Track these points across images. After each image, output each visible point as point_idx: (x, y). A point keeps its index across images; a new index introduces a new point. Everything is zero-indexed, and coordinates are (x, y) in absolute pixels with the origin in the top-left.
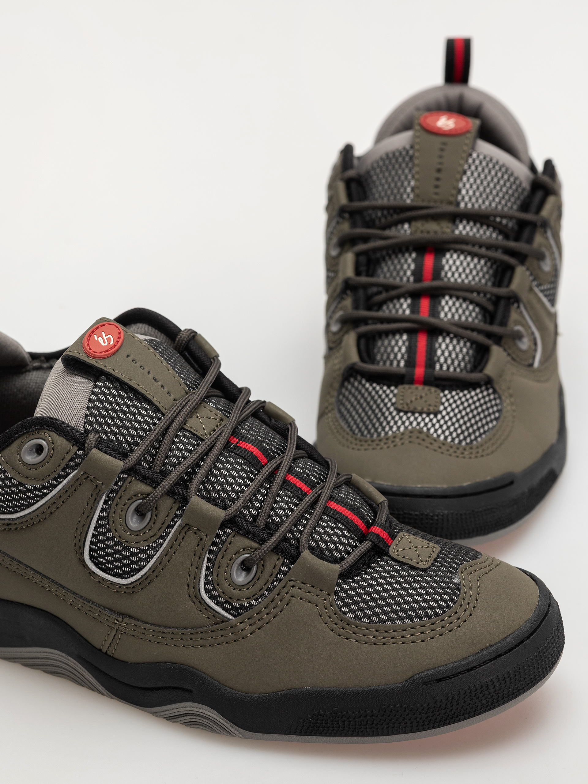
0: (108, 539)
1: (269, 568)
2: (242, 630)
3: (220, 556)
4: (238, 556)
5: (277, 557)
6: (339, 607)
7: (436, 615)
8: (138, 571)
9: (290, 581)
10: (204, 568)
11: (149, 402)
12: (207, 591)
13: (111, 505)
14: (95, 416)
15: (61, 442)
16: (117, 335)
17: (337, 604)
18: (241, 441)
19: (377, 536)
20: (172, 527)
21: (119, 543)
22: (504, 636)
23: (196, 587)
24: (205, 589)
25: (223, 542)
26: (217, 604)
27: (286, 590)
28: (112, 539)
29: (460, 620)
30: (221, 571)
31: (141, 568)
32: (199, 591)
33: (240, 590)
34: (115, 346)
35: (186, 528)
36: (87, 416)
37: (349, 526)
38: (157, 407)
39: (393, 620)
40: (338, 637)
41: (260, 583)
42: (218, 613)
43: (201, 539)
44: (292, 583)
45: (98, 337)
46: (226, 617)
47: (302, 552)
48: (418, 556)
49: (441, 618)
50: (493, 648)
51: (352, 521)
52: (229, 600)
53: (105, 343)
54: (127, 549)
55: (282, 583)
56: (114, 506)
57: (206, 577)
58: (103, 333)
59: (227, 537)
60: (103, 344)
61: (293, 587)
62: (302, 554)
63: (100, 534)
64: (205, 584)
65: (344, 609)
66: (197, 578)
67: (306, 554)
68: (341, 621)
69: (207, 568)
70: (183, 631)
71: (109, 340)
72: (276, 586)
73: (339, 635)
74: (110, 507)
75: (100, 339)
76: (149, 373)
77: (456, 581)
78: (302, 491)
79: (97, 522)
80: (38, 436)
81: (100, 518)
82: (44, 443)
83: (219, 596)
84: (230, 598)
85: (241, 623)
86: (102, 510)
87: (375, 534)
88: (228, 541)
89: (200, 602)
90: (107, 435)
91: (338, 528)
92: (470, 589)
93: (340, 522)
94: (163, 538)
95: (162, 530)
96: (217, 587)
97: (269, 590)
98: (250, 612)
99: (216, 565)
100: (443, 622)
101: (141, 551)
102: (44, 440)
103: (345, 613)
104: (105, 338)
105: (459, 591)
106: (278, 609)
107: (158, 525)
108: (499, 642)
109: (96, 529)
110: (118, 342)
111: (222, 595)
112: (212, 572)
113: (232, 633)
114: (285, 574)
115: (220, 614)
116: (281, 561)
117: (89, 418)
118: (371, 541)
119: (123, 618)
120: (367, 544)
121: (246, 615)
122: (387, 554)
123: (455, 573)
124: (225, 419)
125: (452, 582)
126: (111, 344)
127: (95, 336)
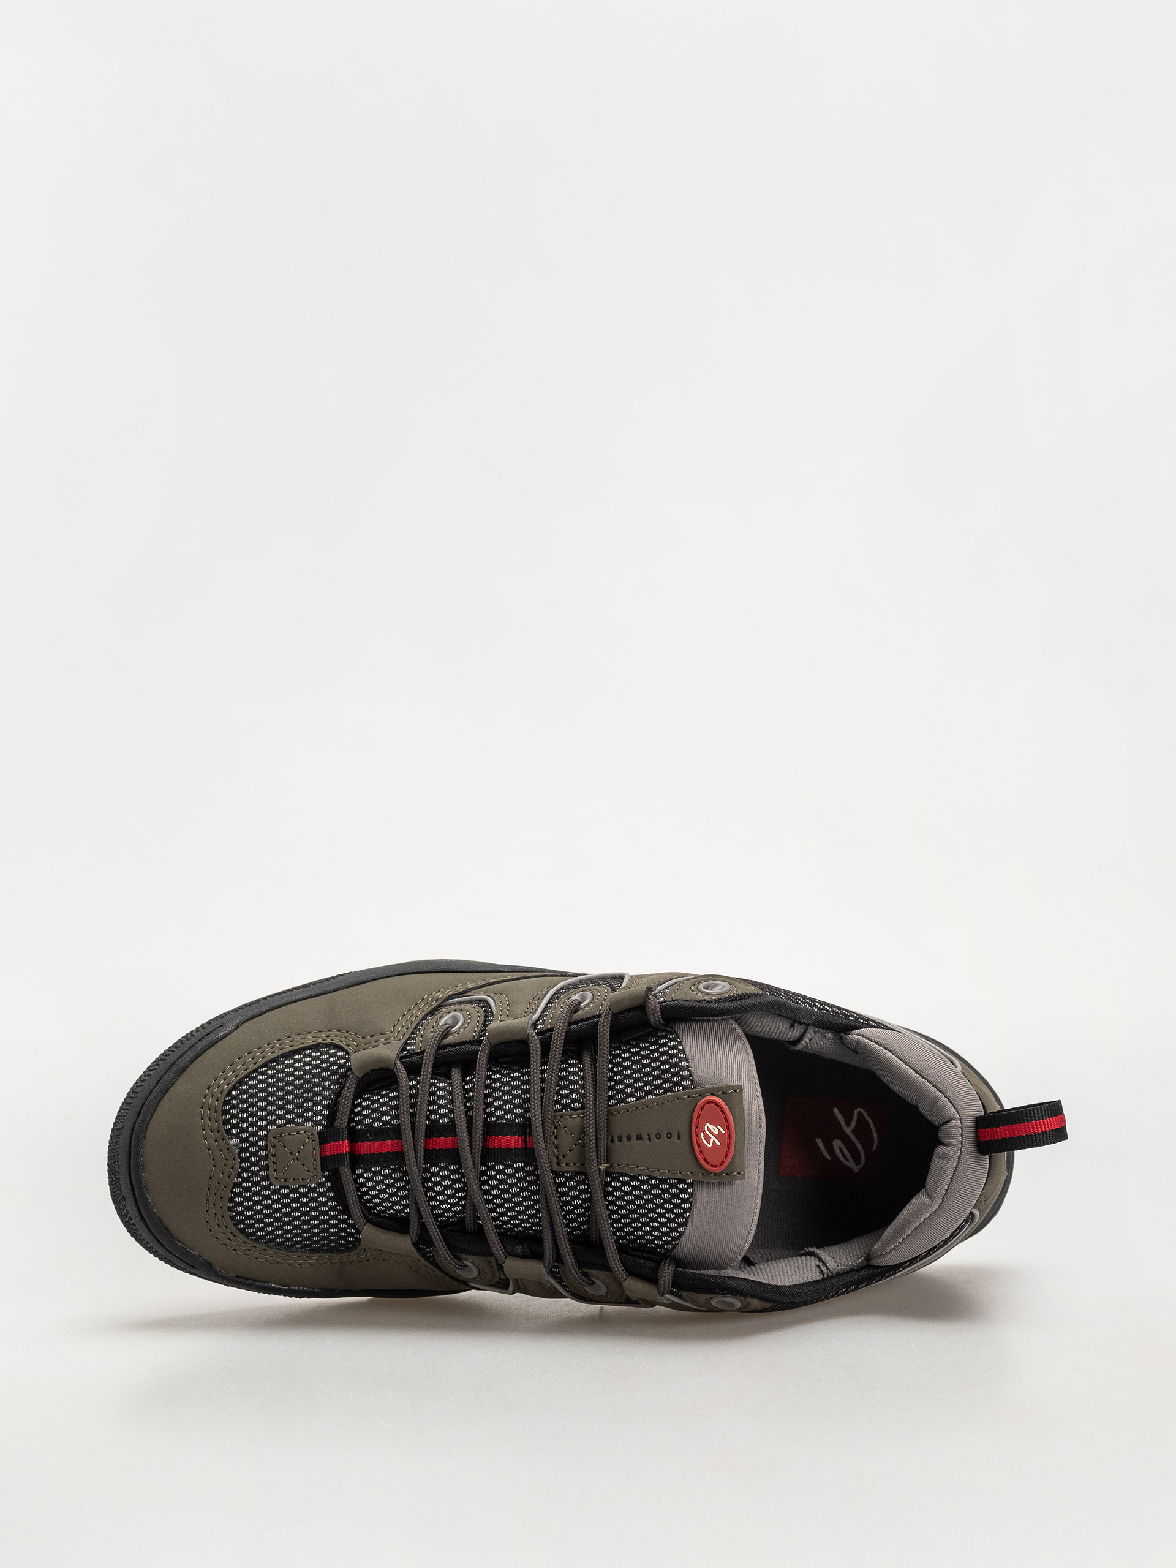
16: (705, 1152)
34: (697, 1136)
45: (719, 1131)
53: (708, 1128)
58: (719, 1142)
71: (708, 1139)
104: (713, 1138)
110: (699, 1145)
123: (240, 1153)
124: (556, 1168)
125: (237, 1136)
126: (702, 1133)
127: (723, 1132)
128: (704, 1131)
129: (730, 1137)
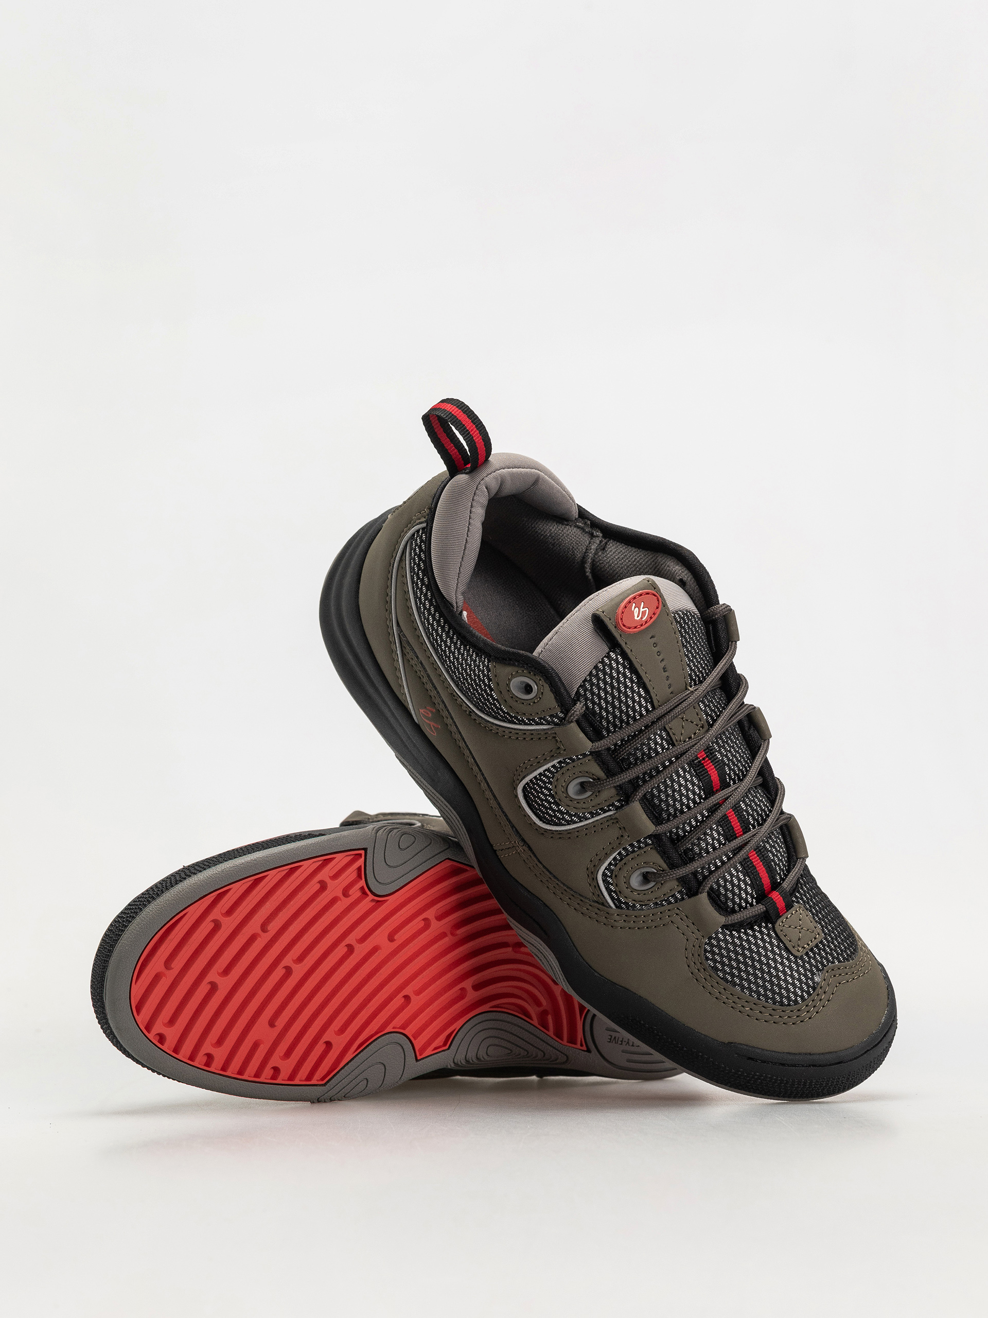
0: (546, 788)
1: (666, 888)
2: (615, 921)
3: (630, 857)
4: (646, 866)
5: (677, 884)
6: (706, 951)
7: (782, 1004)
8: (556, 824)
9: (677, 908)
10: (612, 857)
11: (647, 691)
12: (604, 874)
13: (563, 767)
14: (592, 684)
15: (549, 700)
16: (653, 610)
17: (705, 948)
18: (707, 759)
19: (774, 904)
20: (605, 811)
21: (553, 797)
22: (827, 1051)
23: (597, 867)
24: (604, 872)
25: (640, 848)
26: (606, 888)
27: (669, 913)
28: (549, 790)
29: (798, 1018)
30: (625, 868)
31: (561, 825)
32: (598, 872)
33: (631, 891)
34: (646, 622)
35: (615, 821)
36: (585, 680)
37: (756, 884)
38: (651, 698)
39: (743, 987)
40: (691, 974)
41: (652, 896)
42: (604, 896)
43: (622, 836)
44: (678, 912)
45: (635, 607)
46: (608, 903)
47: (701, 893)
48: (799, 939)
49: (784, 1008)
50: (811, 1057)
51: (761, 879)
52: (618, 893)
53: (638, 617)
54: (558, 805)
55: (670, 907)
56: (564, 770)
57: (610, 864)
58: (643, 603)
59: (646, 846)
60: (636, 618)
61: (677, 914)
62: (700, 895)
63: (541, 780)
64: (606, 869)
65: (708, 955)
66: (601, 861)
67: (703, 897)
68: (701, 963)
69: (615, 859)
70: (567, 889)
71: (644, 613)
72: (663, 905)
73: (692, 973)
74: (561, 767)
75: (637, 609)
76: (662, 660)
77: (816, 980)
78: (734, 832)
79: (544, 771)
80: (534, 677)
81: (548, 770)
82: (535, 687)
83: (612, 884)
84: (620, 892)
85: (618, 915)
86: (554, 766)
87: (774, 902)
88: (645, 850)
89: (593, 879)
90: (593, 706)
91: (744, 881)
92: (825, 993)
93: (749, 877)
94: (593, 815)
95: (596, 808)
96: (614, 876)
97: (656, 904)
98: (631, 912)
99: (623, 862)
100: (783, 1013)
101: (568, 813)
102: (537, 685)
103: (707, 959)
104: (642, 610)
105: (814, 990)
106: (654, 924)
107: (593, 803)
108: (819, 1054)
109: (540, 774)
110: (651, 618)
111: (614, 884)
112: (617, 863)
113: (606, 917)
114: (676, 900)
115: (605, 898)
116: (680, 888)
117: (586, 683)
118: (766, 907)
119: (523, 845)
120: (760, 908)
121: (625, 911)
122: (773, 924)
123: (821, 970)
124: (706, 727)
125: (812, 979)
126: (643, 619)
127: (634, 604)
128: (641, 618)
129: (635, 598)
